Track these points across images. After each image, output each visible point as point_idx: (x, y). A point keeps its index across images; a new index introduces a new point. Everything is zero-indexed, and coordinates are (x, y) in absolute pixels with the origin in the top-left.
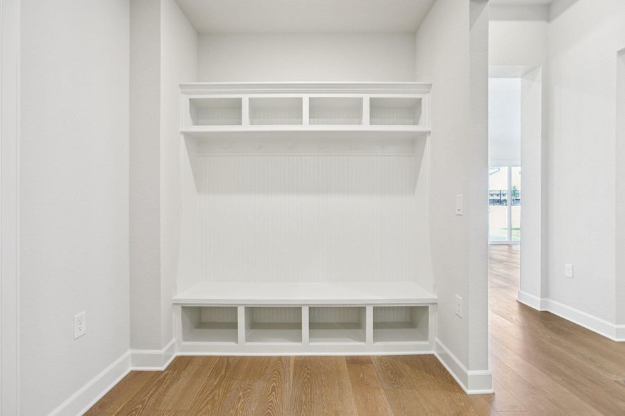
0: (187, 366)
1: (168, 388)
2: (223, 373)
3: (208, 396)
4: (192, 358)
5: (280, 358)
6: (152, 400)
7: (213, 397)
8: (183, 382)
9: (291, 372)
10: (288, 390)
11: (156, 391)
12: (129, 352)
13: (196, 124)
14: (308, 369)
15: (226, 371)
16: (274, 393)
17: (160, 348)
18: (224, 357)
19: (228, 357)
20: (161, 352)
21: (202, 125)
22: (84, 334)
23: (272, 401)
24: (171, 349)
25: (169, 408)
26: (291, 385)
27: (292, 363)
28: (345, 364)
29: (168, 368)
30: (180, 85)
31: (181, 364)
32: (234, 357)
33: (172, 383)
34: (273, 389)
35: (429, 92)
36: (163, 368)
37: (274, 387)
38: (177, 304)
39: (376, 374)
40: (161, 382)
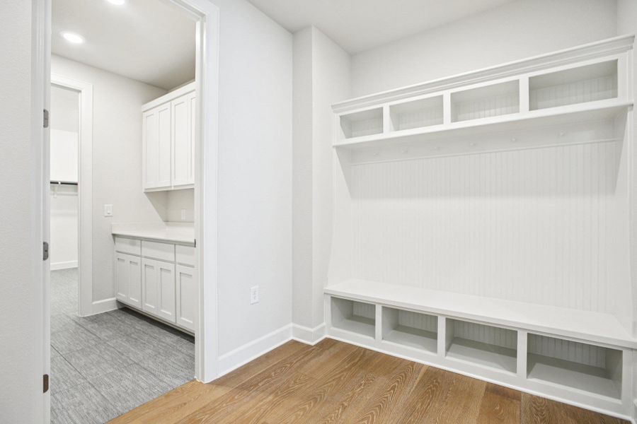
0: (330, 347)
1: (311, 359)
2: (356, 361)
3: (337, 374)
4: (337, 342)
5: (413, 363)
6: (298, 364)
7: (340, 377)
8: (323, 358)
9: (418, 379)
10: (408, 393)
11: (303, 358)
12: (291, 325)
13: (349, 136)
14: (436, 381)
15: (359, 360)
16: (392, 391)
17: (312, 327)
18: (362, 348)
19: (366, 349)
20: (312, 330)
21: (355, 136)
22: (257, 303)
23: (387, 397)
24: (322, 329)
25: (306, 373)
26: (412, 390)
27: (423, 371)
28: (483, 391)
29: (316, 345)
30: (332, 106)
31: (327, 344)
32: (371, 350)
33: (314, 357)
34: (393, 388)
35: (632, 48)
36: (313, 344)
37: (395, 386)
38: (327, 294)
39: (518, 413)
40: (307, 354)
